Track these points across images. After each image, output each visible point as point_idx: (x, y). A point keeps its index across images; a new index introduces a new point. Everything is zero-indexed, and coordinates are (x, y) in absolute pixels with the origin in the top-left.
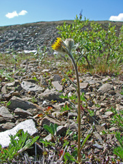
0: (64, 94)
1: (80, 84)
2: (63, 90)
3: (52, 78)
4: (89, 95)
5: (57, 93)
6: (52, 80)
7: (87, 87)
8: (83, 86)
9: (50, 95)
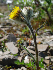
0: (20, 59)
1: (38, 46)
2: (19, 53)
3: (6, 37)
4: (49, 59)
5: (12, 57)
6: (6, 41)
7: (47, 50)
8: (42, 48)
9: (4, 60)
